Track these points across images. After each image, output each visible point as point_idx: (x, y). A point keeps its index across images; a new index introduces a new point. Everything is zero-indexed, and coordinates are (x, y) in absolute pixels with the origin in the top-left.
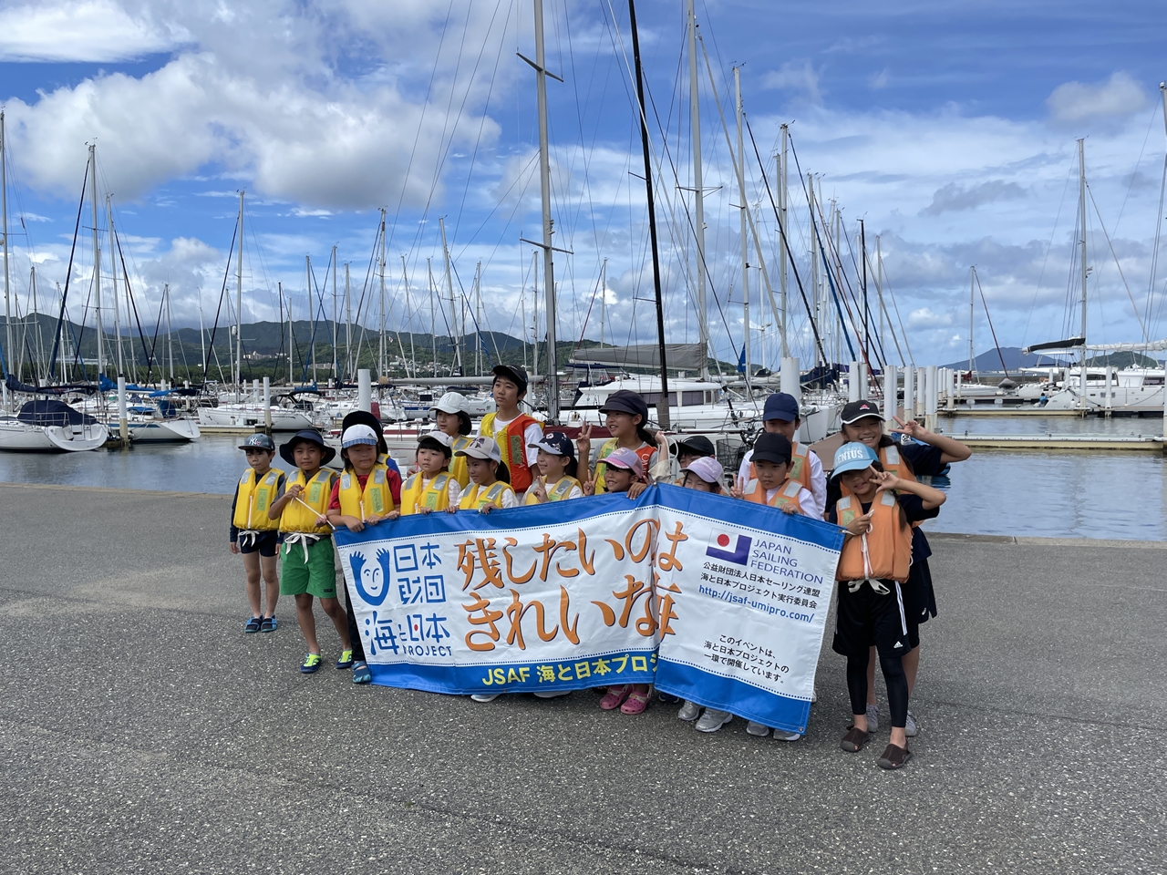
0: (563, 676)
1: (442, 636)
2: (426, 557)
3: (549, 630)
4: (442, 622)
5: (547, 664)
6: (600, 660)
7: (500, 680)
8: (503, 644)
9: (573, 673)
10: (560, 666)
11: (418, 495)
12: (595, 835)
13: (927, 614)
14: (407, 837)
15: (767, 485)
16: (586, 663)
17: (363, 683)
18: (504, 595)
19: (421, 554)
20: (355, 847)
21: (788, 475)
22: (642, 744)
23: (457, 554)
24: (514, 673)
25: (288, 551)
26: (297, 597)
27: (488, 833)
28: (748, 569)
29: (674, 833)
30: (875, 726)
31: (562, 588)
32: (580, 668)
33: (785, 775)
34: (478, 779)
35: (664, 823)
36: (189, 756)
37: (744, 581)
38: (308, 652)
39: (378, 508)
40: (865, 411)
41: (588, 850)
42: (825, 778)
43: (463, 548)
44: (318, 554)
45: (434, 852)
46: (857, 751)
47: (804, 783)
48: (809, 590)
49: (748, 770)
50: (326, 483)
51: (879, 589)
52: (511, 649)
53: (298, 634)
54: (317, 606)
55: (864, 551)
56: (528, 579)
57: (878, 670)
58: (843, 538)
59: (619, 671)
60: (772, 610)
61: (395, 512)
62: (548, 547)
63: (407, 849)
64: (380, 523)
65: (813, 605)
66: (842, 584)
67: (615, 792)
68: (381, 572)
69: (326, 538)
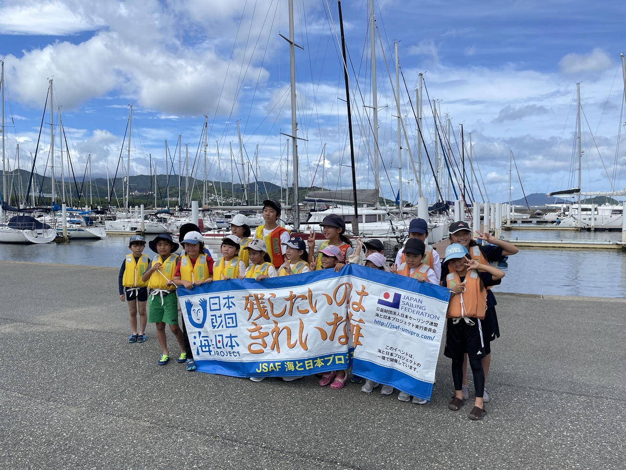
0: (299, 368)
1: (234, 346)
2: (226, 303)
3: (292, 342)
4: (235, 339)
5: (290, 361)
6: (318, 359)
7: (265, 370)
8: (268, 350)
9: (304, 366)
10: (297, 362)
11: (223, 270)
12: (316, 454)
13: (494, 336)
14: (214, 455)
15: (410, 266)
16: (311, 361)
17: (191, 370)
18: (269, 324)
19: (223, 302)
20: (186, 460)
21: (422, 261)
22: (342, 405)
23: (244, 302)
24: (273, 366)
25: (153, 299)
26: (157, 324)
27: (258, 453)
28: (400, 311)
29: (358, 454)
30: (467, 396)
31: (300, 319)
32: (308, 363)
33: (418, 423)
34: (253, 424)
35: (353, 448)
36: (97, 409)
37: (398, 317)
38: (162, 354)
39: (201, 277)
40: (461, 227)
41: (312, 462)
42: (439, 424)
43: (247, 299)
44: (169, 301)
45: (229, 463)
46: (457, 410)
47: (429, 427)
48: (432, 323)
49: (398, 420)
50: (174, 262)
51: (469, 322)
52: (272, 353)
53: (157, 344)
54: (168, 329)
55: (461, 303)
56: (282, 314)
57: (469, 366)
58: (450, 295)
59: (328, 364)
60: (412, 333)
61: (210, 279)
62: (292, 298)
63: (214, 461)
64: (202, 285)
65: (434, 331)
66: (450, 320)
67: (327, 431)
68: (202, 311)
69: (173, 292)
